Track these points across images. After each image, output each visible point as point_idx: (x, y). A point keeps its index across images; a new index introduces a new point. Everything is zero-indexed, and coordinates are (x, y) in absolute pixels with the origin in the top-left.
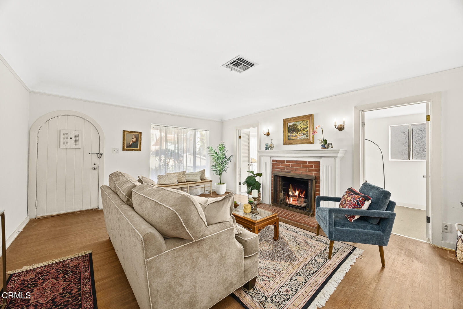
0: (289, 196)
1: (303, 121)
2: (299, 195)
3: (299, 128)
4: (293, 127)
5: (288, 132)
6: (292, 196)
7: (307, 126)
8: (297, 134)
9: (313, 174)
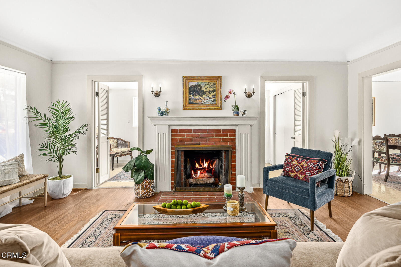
0: (196, 170)
1: (208, 82)
2: (208, 166)
3: (204, 90)
4: (196, 88)
5: (190, 94)
6: (199, 169)
7: (214, 89)
8: (201, 97)
9: (228, 144)
